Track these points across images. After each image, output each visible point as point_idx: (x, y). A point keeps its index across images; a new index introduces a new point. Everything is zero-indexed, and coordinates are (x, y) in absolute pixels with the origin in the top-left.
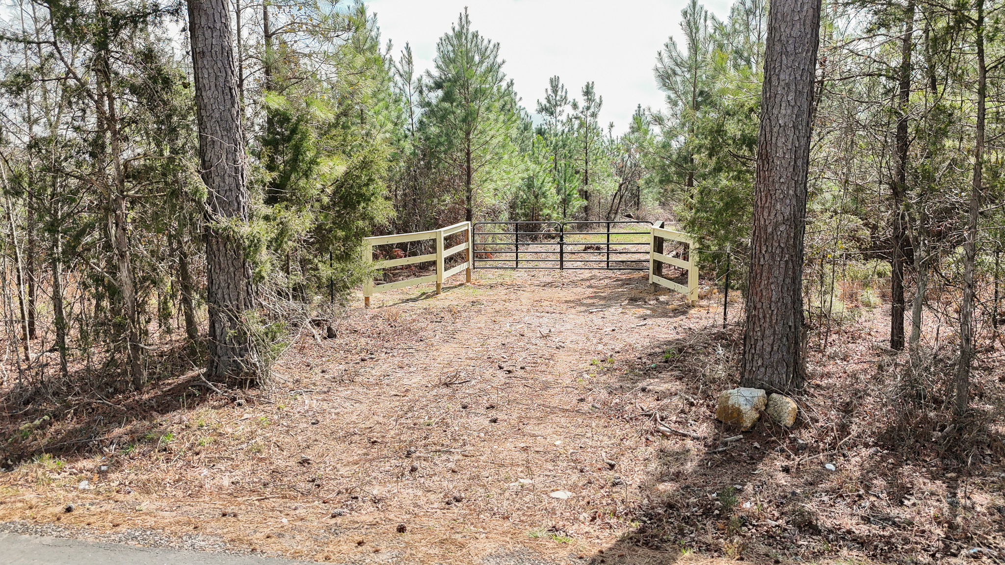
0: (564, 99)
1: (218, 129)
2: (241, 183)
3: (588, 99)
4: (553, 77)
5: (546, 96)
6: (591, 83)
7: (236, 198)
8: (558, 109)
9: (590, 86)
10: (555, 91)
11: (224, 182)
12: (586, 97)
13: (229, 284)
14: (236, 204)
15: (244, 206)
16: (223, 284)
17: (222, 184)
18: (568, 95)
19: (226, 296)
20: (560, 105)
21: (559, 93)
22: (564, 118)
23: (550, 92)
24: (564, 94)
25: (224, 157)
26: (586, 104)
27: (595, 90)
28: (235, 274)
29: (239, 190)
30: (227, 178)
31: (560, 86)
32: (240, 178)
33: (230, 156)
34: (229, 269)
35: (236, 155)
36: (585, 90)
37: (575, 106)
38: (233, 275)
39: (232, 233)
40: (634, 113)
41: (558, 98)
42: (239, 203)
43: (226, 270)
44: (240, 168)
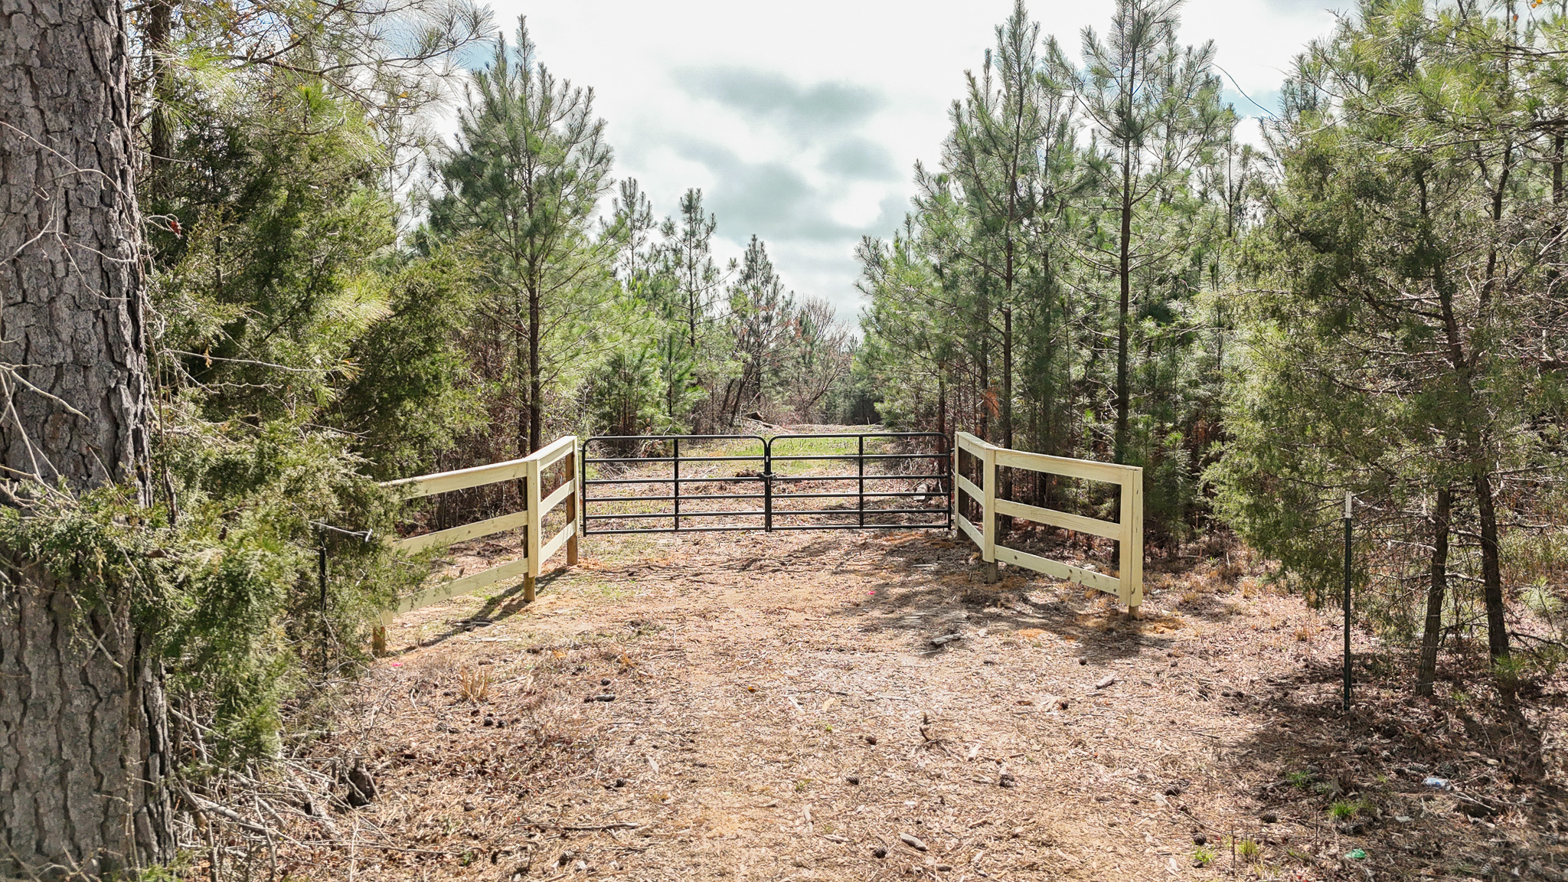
0: (647, 219)
1: (27, 99)
2: (128, 335)
3: (691, 218)
4: (626, 180)
5: (614, 211)
6: (695, 191)
7: (107, 401)
8: (637, 234)
9: (695, 196)
10: (630, 203)
11: (52, 331)
12: (688, 215)
13: (66, 766)
14: (104, 426)
15: (137, 433)
16: (35, 770)
17: (41, 341)
18: (652, 212)
19: (51, 821)
20: (640, 228)
21: (637, 207)
22: (645, 249)
23: (621, 204)
24: (645, 209)
25: (55, 225)
26: (688, 228)
27: (702, 204)
28: (92, 721)
29: (122, 365)
30: (65, 313)
31: (638, 195)
32: (124, 316)
33: (80, 221)
34: (67, 701)
35: (107, 222)
36: (686, 203)
37: (669, 230)
38: (84, 727)
39: (101, 558)
40: (747, 248)
41: (636, 216)
42: (117, 422)
43: (53, 709)
44: (124, 275)
